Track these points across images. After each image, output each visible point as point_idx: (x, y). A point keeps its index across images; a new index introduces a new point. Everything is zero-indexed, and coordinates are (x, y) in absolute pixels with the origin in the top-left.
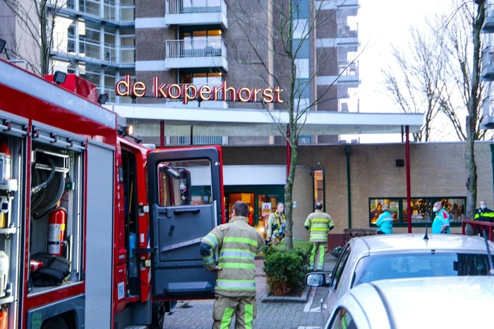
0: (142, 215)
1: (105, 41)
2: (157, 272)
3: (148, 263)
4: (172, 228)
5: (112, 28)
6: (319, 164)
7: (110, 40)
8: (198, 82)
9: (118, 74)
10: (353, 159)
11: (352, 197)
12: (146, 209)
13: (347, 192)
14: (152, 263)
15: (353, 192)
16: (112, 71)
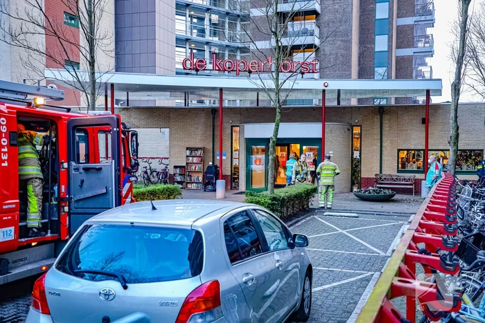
0: (63, 170)
1: (229, 27)
2: (72, 216)
3: (66, 209)
4: (82, 182)
5: (234, 18)
6: (357, 121)
7: (233, 26)
8: (298, 57)
9: (238, 53)
10: (386, 117)
11: (383, 149)
12: (66, 165)
13: (379, 144)
14: (69, 209)
15: (384, 144)
16: (233, 50)
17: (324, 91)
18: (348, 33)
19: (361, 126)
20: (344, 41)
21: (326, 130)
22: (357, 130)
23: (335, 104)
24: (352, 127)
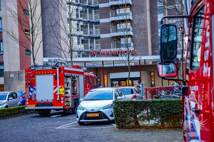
17: (140, 60)
18: (146, 29)
19: (154, 72)
20: (144, 33)
21: (141, 74)
22: (152, 74)
23: (144, 64)
24: (151, 72)
